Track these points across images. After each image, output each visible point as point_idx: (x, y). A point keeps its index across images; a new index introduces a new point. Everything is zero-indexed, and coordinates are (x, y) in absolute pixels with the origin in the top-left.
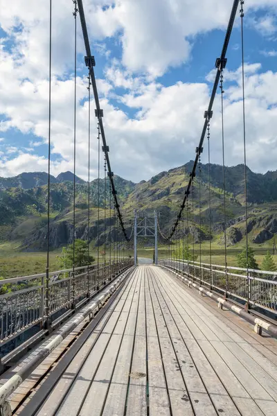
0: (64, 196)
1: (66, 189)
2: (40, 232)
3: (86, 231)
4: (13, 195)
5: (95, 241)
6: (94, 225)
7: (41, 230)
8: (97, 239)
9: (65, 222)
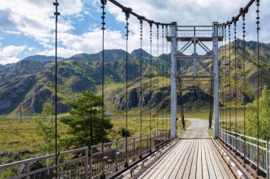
0: (135, 68)
1: (138, 63)
2: (115, 99)
3: (152, 96)
4: (95, 68)
5: (160, 105)
6: (159, 91)
7: (116, 96)
8: (162, 103)
9: (135, 89)
